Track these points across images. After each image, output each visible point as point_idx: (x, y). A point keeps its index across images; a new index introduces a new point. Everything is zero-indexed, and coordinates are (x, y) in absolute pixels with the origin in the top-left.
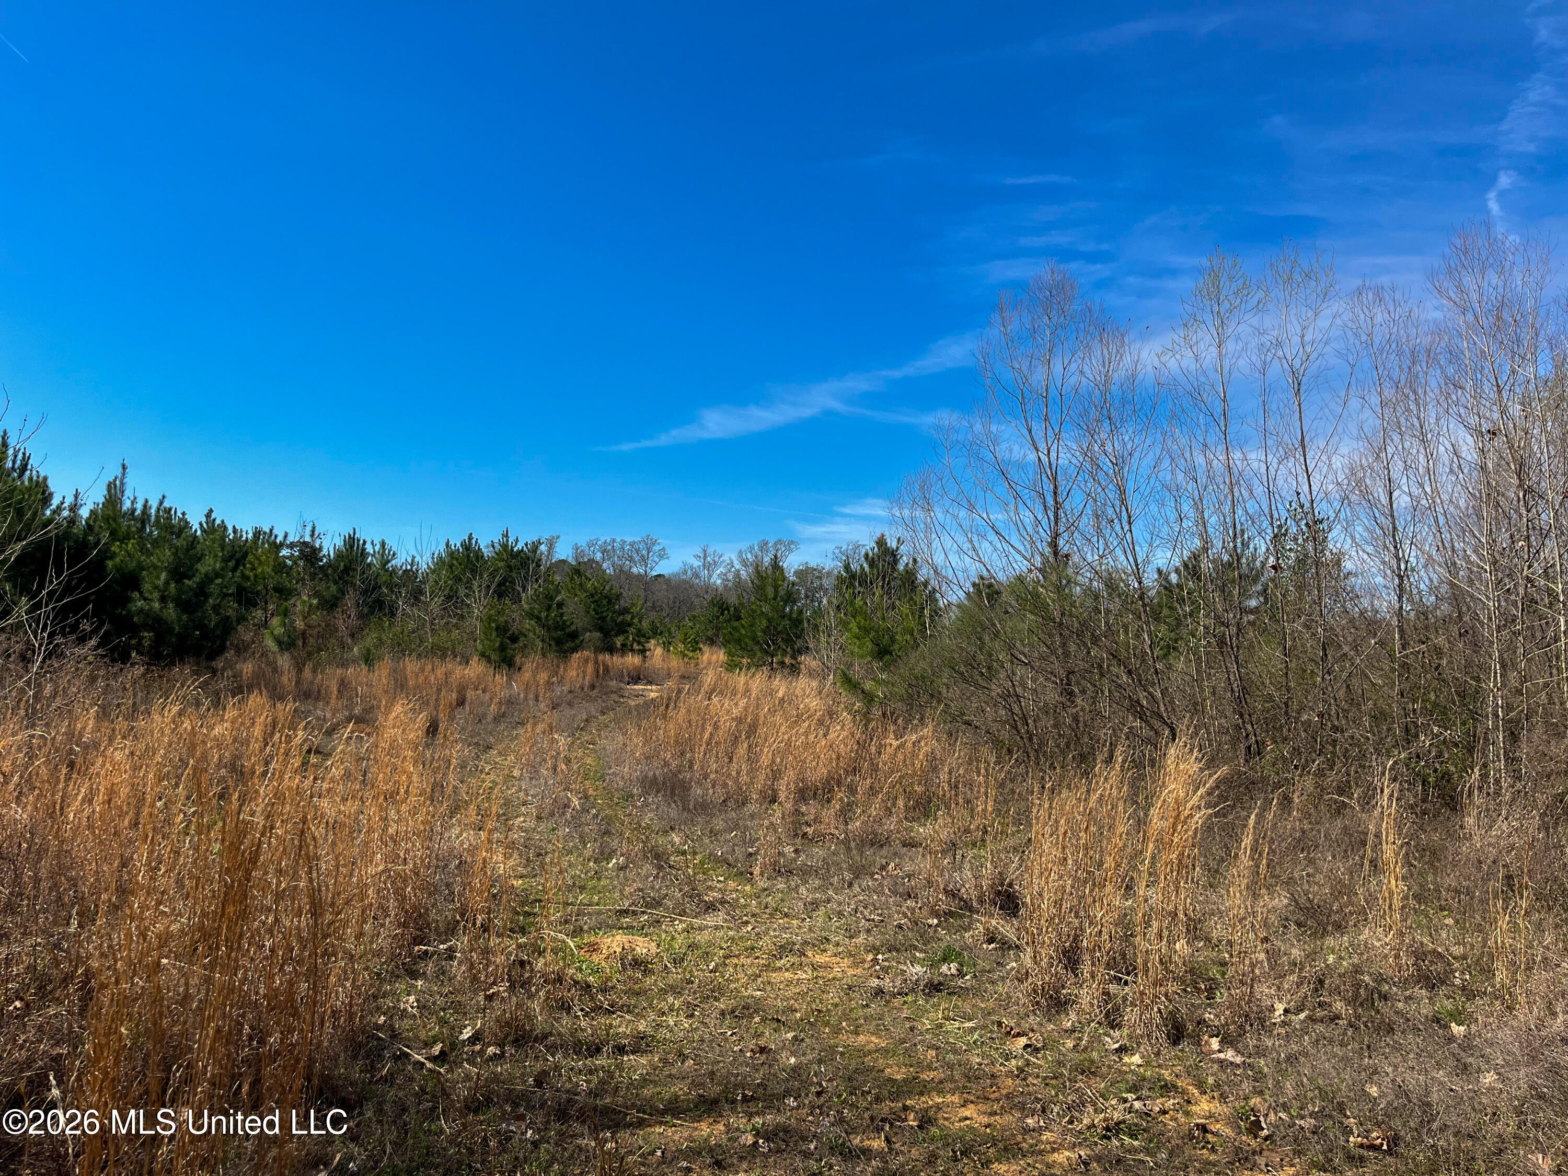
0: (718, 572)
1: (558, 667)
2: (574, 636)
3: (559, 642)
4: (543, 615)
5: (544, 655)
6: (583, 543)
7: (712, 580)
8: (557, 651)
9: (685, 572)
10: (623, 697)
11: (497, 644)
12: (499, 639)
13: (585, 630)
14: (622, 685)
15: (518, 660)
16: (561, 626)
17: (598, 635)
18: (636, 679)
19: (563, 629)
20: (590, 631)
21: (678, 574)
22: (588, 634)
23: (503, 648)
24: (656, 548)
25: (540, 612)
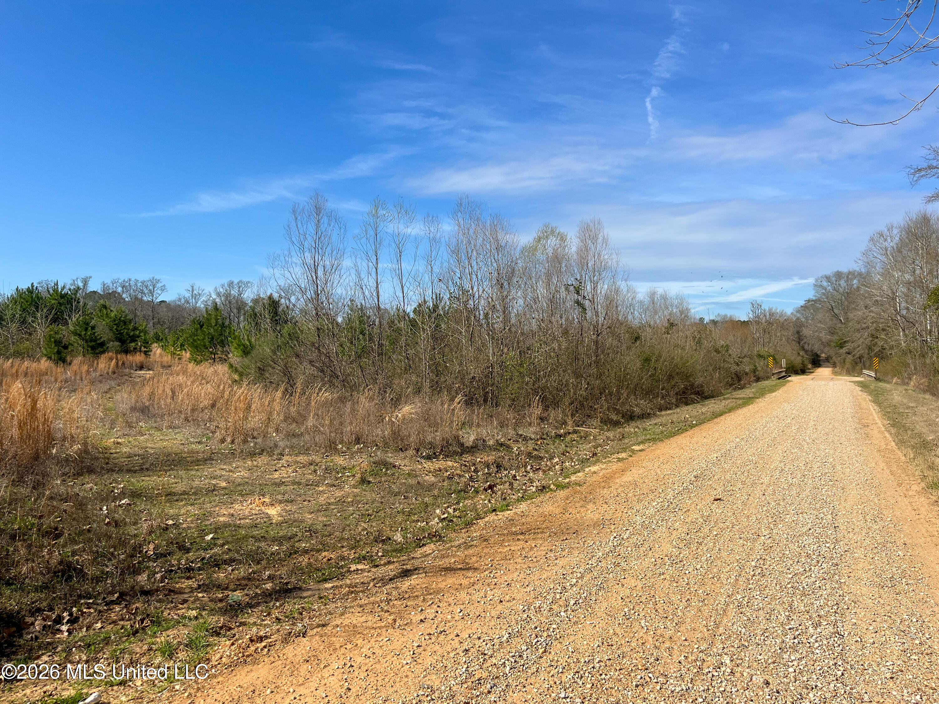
0: (202, 300)
1: (93, 362)
2: (102, 344)
3: (93, 348)
4: (83, 333)
5: (84, 356)
6: (108, 282)
7: (197, 305)
8: (92, 353)
9: (180, 300)
10: (131, 377)
11: (56, 350)
12: (56, 348)
13: (110, 340)
14: (132, 371)
15: (68, 359)
16: (93, 339)
17: (117, 343)
18: (141, 368)
19: (95, 341)
20: (113, 341)
21: (174, 301)
22: (111, 343)
23: (59, 352)
24: (159, 285)
25: (81, 332)
